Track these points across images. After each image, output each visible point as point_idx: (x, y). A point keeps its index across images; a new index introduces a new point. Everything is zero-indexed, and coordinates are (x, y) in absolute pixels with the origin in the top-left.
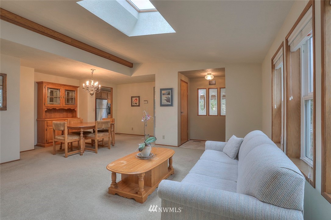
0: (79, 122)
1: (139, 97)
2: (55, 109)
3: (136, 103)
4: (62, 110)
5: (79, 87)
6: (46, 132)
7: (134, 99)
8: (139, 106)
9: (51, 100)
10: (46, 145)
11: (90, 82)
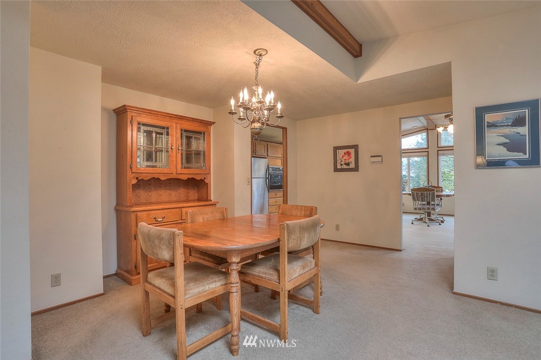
0: (218, 216)
1: (355, 147)
2: (158, 179)
3: (347, 162)
4: (173, 183)
5: (214, 123)
6: (134, 243)
7: (341, 153)
8: (356, 169)
9: (149, 157)
10: (134, 278)
11: (252, 93)
